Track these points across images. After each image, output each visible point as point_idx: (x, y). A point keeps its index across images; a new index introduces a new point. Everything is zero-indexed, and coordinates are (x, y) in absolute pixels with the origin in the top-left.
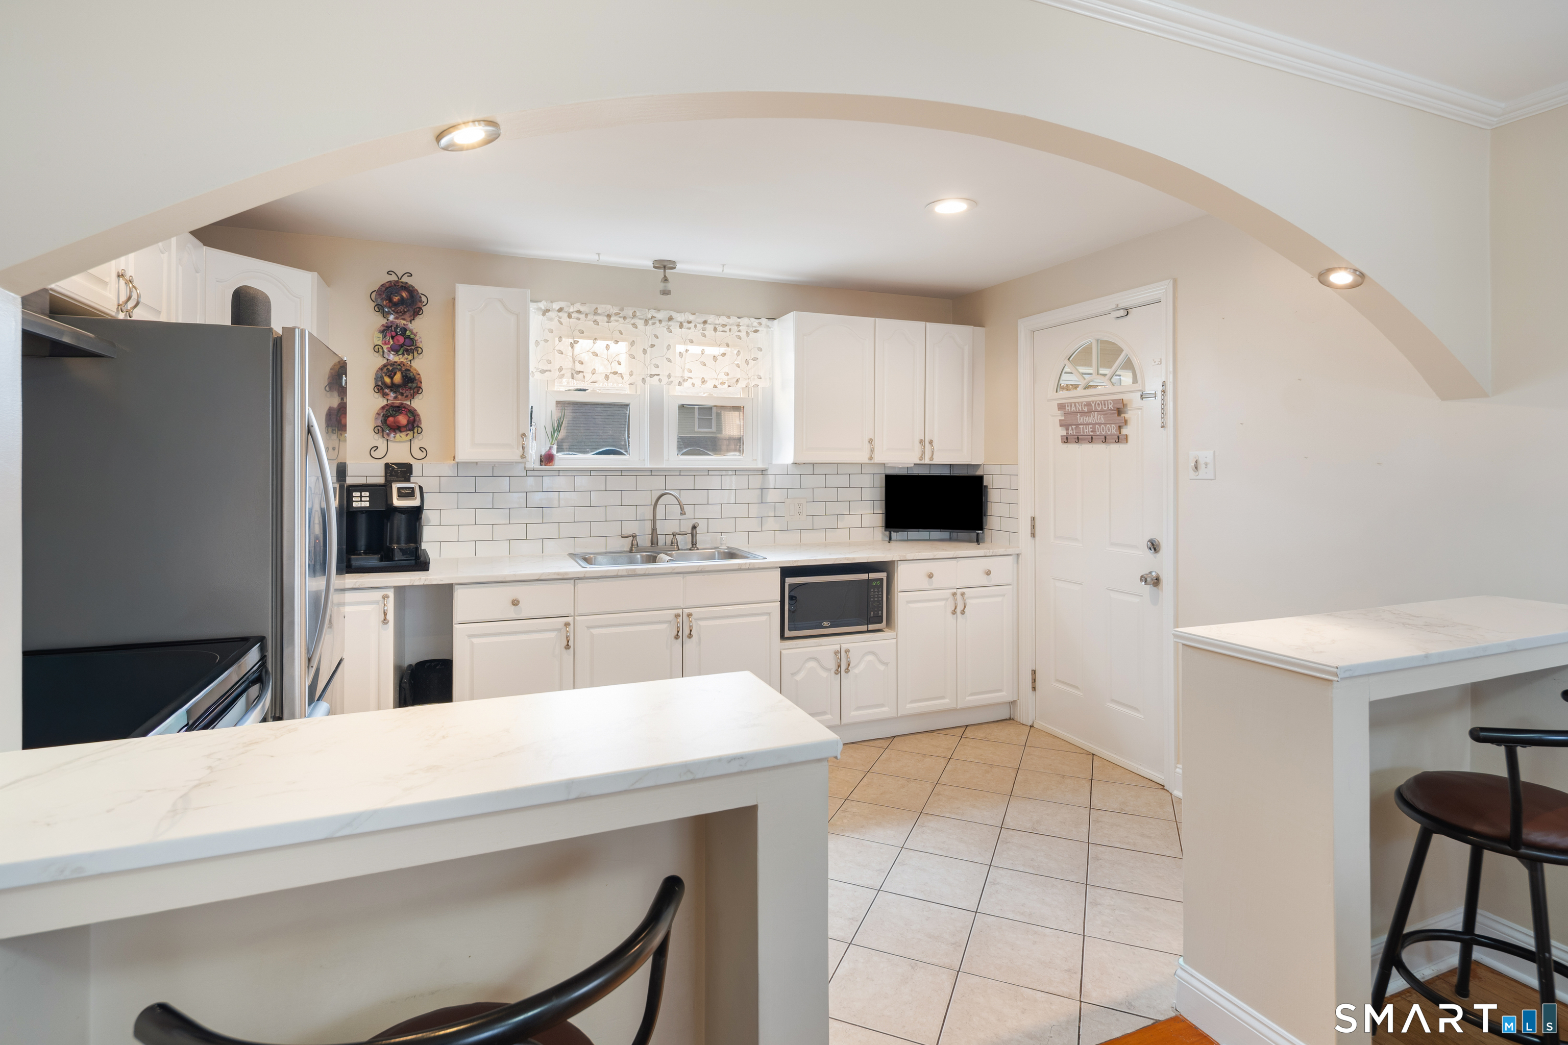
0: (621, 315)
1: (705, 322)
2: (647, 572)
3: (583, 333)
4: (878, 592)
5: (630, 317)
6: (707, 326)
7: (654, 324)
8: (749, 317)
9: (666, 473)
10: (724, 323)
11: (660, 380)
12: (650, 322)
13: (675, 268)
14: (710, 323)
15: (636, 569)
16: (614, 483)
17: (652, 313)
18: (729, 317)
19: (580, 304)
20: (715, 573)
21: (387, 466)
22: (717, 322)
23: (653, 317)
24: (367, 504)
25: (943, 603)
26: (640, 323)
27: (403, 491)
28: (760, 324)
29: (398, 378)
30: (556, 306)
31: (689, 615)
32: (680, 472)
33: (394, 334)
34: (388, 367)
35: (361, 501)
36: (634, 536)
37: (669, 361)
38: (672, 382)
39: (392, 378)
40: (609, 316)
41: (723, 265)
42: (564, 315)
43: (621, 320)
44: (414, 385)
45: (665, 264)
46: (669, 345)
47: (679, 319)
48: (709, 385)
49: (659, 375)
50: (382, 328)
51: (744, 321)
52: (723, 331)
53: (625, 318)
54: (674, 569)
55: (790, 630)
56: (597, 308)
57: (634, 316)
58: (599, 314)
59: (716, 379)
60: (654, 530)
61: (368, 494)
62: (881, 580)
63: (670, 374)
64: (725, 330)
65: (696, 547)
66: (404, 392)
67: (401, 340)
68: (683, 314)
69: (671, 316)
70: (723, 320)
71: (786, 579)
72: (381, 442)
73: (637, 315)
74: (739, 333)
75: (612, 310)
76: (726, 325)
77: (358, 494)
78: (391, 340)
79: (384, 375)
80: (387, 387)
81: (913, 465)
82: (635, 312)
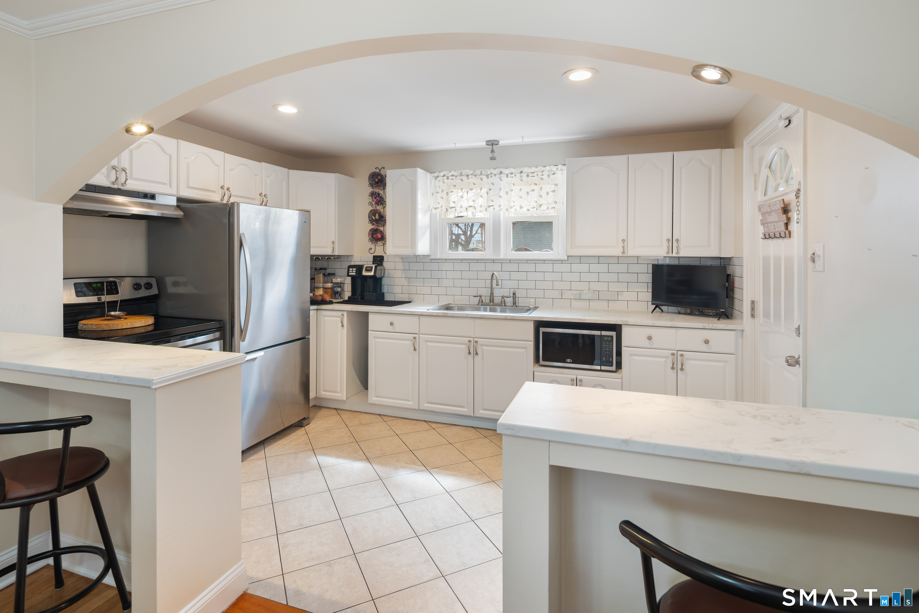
0: (474, 174)
1: (521, 172)
2: (453, 315)
3: (455, 186)
4: (609, 345)
5: (479, 175)
6: (522, 174)
7: (491, 177)
8: (550, 165)
9: (502, 262)
10: (534, 171)
11: (494, 209)
12: (490, 176)
13: (498, 144)
14: (525, 172)
15: (447, 313)
16: (474, 266)
17: (492, 171)
18: (537, 167)
19: (453, 171)
20: (492, 320)
21: (374, 257)
22: (529, 171)
23: (491, 173)
24: (355, 274)
25: (663, 360)
26: (484, 178)
27: (367, 268)
28: (557, 169)
29: (377, 216)
30: (442, 174)
31: (476, 342)
32: (510, 261)
33: (375, 196)
34: (373, 212)
35: (352, 272)
36: (481, 296)
37: (500, 197)
38: (502, 209)
39: (375, 217)
40: (467, 176)
41: (523, 137)
42: (445, 178)
43: (474, 177)
44: (384, 219)
45: (493, 142)
46: (501, 188)
47: (507, 173)
48: (525, 209)
49: (493, 206)
50: (370, 194)
51: (548, 168)
52: (532, 176)
53: (476, 176)
54: (467, 315)
55: (544, 360)
56: (462, 172)
57: (481, 174)
58: (463, 175)
59: (529, 205)
60: (492, 294)
61: (355, 269)
62: (612, 337)
63: (500, 204)
64: (534, 176)
65: (516, 305)
66: (380, 222)
67: (379, 198)
68: (509, 169)
69: (501, 171)
70: (533, 169)
71: (540, 328)
72: (373, 246)
73: (483, 173)
74: (542, 177)
75: (469, 172)
76: (534, 172)
77: (352, 269)
78: (375, 199)
79: (372, 215)
80: (374, 221)
81: (663, 258)
82: (481, 171)
